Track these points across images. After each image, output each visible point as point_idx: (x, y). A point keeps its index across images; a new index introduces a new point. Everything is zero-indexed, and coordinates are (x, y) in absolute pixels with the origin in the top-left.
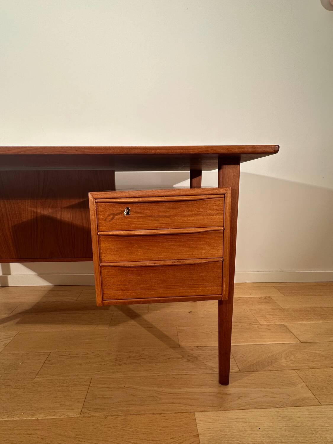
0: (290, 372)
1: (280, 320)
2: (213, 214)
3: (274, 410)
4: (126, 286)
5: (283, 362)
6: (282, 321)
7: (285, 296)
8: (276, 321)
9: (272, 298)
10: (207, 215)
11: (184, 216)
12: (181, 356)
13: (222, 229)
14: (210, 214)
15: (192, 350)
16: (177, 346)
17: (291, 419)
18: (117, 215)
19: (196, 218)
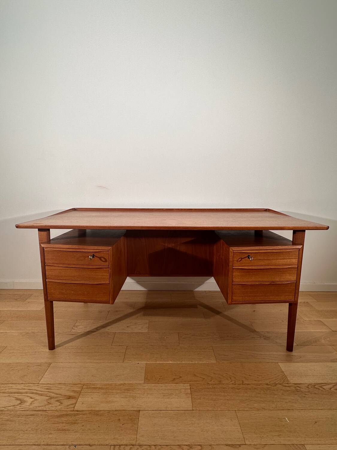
0: (328, 346)
1: (317, 317)
2: (292, 259)
3: (321, 363)
4: (244, 295)
5: (323, 341)
6: (319, 318)
7: (318, 302)
8: (315, 318)
9: (309, 303)
10: (289, 259)
11: (277, 259)
12: (259, 337)
13: (297, 266)
14: (291, 259)
15: (265, 333)
16: (254, 331)
17: (331, 367)
18: (243, 258)
19: (283, 260)
